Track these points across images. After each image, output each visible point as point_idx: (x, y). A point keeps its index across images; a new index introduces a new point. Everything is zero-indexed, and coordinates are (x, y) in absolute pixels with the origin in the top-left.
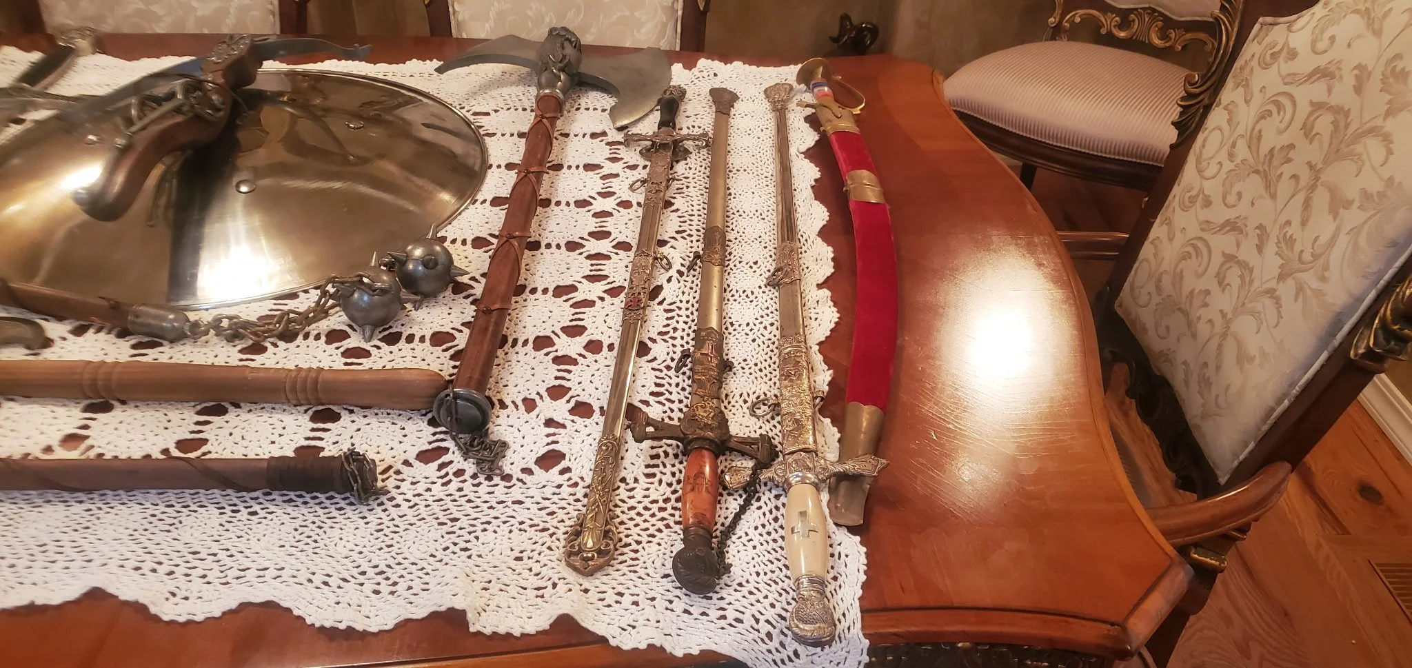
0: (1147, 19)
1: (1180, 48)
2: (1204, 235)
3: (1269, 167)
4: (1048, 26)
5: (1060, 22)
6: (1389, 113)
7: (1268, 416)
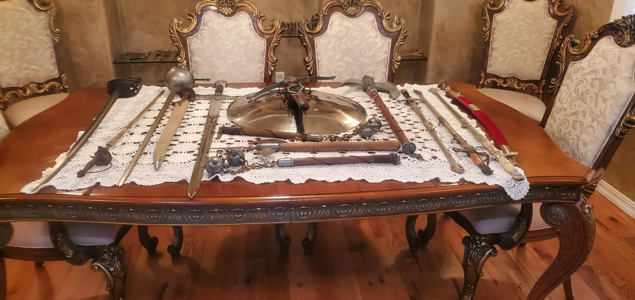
0: (512, 81)
1: (525, 89)
2: (566, 118)
3: (583, 96)
4: (480, 84)
5: (484, 83)
6: (614, 77)
7: (595, 157)
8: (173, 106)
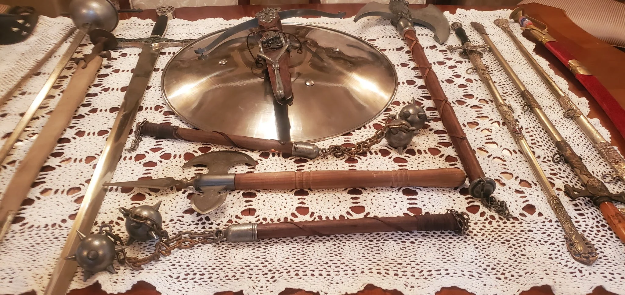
8: (77, 64)
